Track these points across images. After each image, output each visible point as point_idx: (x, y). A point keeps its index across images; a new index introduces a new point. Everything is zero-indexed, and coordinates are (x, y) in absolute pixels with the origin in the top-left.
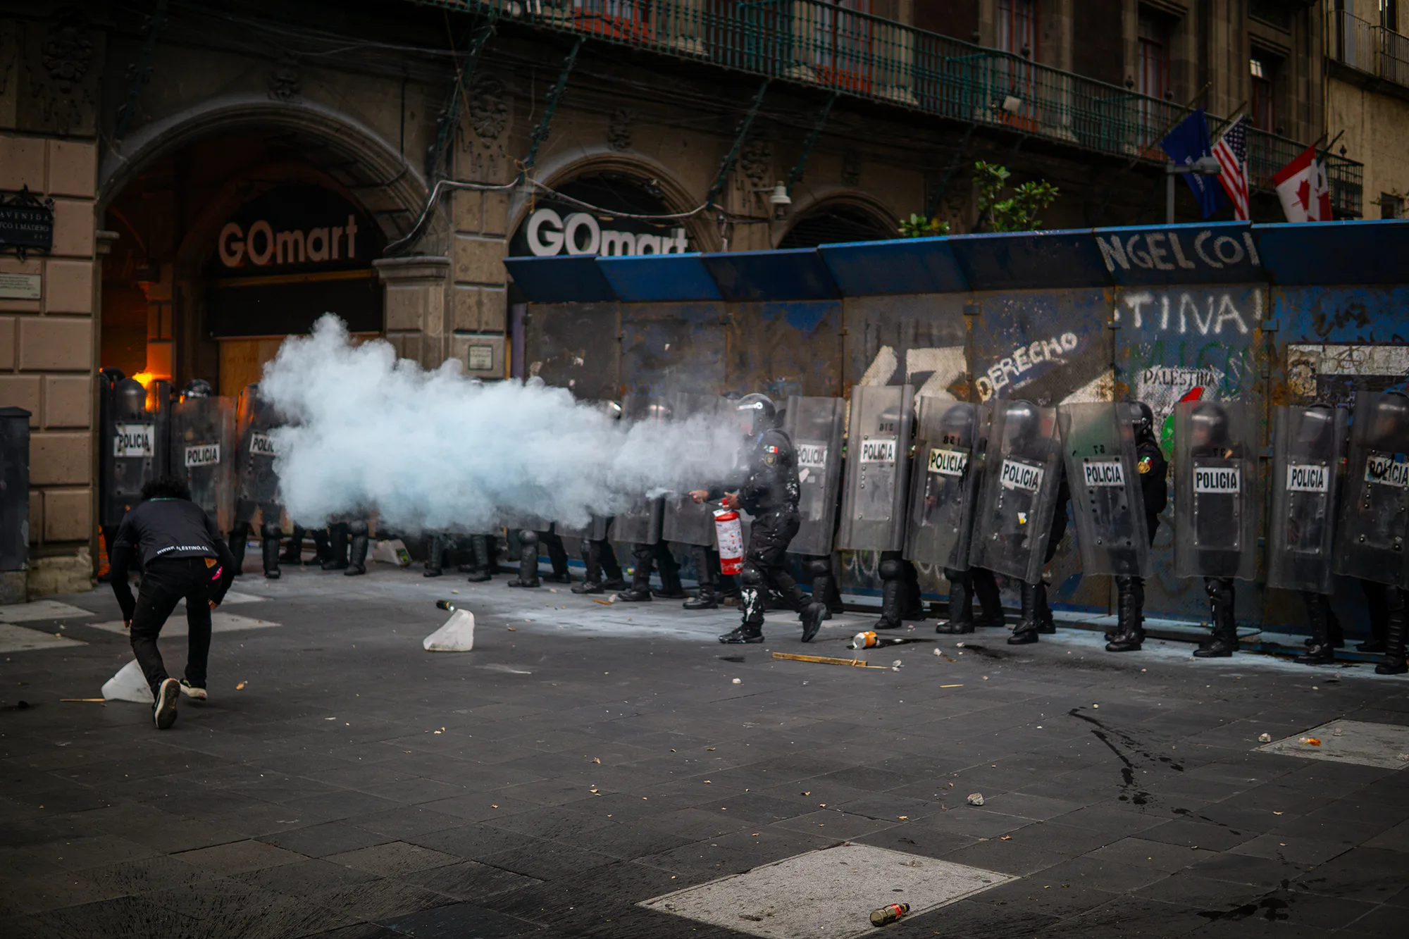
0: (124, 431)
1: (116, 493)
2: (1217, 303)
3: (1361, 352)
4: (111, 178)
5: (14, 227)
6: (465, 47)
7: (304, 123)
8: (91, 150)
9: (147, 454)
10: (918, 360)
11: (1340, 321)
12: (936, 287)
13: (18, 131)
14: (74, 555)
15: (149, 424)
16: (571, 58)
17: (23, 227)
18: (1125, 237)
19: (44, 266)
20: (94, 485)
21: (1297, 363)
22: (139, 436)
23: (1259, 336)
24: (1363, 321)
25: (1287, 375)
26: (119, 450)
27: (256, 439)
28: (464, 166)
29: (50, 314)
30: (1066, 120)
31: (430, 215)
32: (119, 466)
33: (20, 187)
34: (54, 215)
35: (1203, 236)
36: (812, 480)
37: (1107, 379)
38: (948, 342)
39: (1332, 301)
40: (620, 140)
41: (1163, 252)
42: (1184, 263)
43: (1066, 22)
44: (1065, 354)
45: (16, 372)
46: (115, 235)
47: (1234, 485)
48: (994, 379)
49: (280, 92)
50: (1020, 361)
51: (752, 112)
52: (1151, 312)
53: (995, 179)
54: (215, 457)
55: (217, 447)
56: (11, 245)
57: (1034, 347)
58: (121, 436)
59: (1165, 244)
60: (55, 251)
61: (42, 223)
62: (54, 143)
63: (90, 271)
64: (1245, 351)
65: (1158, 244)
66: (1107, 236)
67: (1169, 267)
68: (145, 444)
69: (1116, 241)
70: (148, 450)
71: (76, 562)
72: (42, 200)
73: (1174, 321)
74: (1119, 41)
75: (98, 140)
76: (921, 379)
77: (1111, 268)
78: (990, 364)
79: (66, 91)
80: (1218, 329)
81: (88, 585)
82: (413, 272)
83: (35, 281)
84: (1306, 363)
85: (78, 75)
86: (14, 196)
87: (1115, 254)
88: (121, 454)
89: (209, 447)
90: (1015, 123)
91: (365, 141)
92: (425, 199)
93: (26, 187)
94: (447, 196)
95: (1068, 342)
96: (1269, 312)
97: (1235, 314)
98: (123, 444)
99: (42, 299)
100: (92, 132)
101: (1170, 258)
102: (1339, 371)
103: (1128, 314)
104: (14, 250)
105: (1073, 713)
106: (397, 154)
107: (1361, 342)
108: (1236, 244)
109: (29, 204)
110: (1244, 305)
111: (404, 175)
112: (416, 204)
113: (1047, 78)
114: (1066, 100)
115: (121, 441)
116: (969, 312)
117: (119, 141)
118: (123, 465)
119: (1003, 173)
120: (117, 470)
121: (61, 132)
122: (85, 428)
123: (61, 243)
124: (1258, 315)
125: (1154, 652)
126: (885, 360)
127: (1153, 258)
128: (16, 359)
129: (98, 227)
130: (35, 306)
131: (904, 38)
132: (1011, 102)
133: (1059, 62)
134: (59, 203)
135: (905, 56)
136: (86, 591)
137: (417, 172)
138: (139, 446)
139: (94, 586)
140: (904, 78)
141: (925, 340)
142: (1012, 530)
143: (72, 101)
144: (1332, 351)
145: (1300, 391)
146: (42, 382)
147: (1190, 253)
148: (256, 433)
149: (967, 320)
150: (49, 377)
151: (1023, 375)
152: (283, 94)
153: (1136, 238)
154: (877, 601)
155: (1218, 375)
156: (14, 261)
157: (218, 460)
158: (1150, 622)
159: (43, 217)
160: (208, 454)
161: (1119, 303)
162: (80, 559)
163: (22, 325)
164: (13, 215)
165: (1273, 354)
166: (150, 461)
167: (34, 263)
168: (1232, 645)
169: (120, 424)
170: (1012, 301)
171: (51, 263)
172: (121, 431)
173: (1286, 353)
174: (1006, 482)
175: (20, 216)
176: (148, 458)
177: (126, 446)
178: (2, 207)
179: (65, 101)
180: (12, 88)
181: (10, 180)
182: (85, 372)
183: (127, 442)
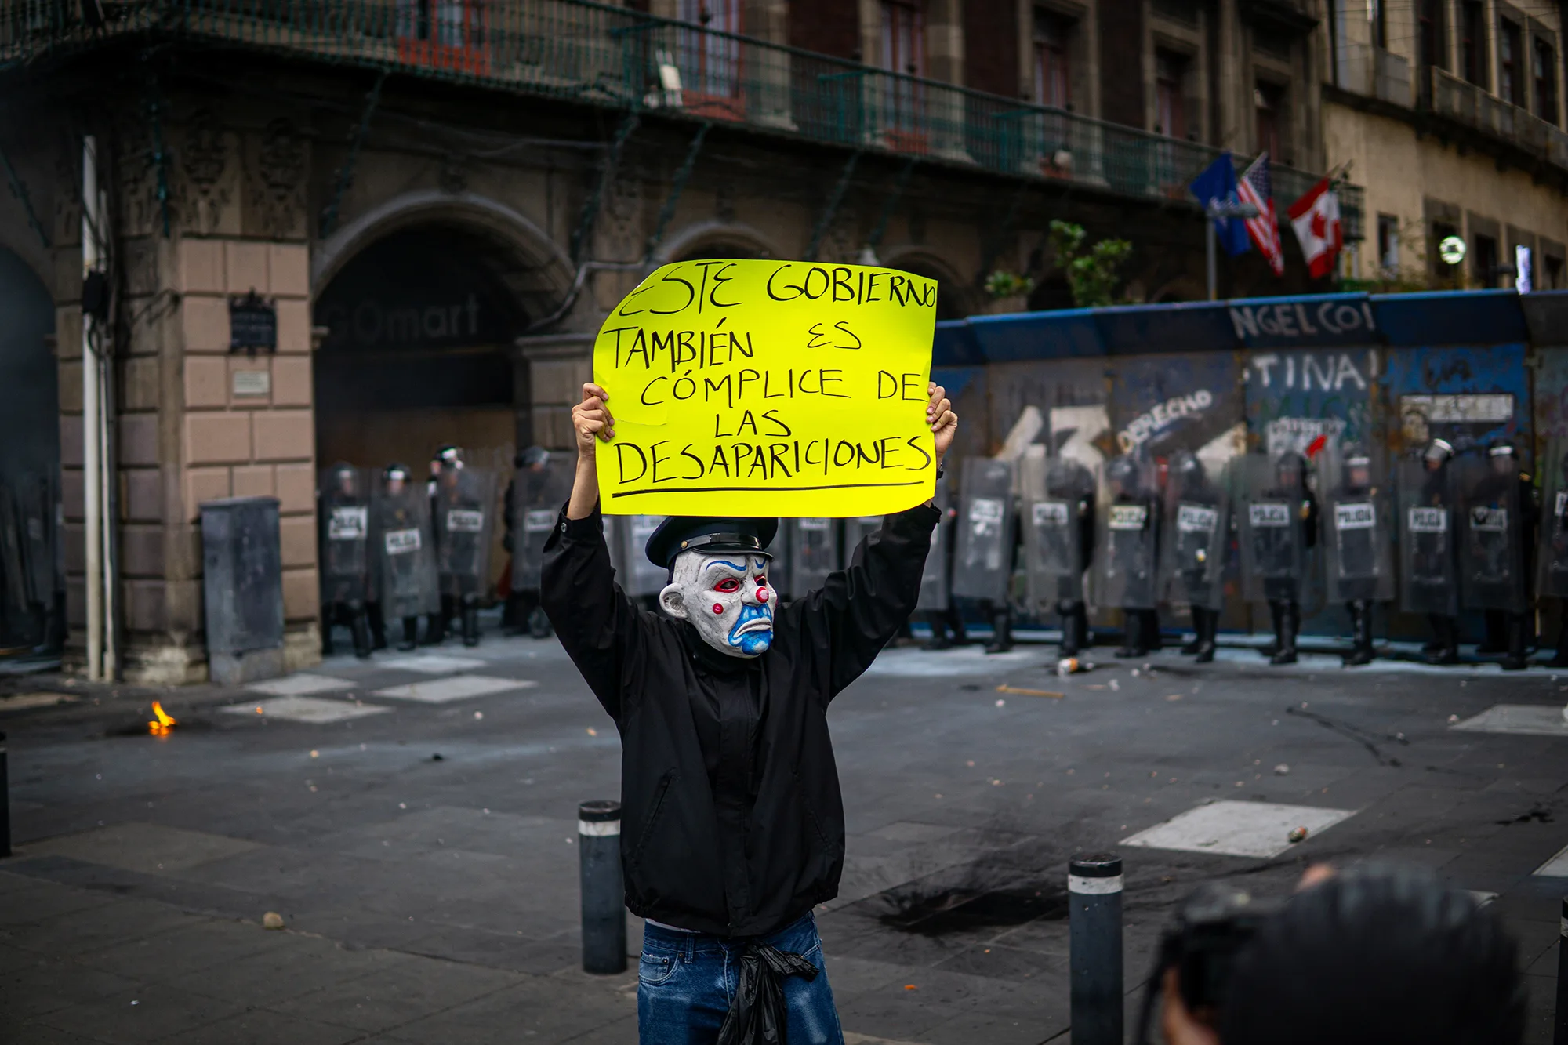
0: (338, 513)
1: (333, 571)
2: (1337, 364)
3: (1465, 402)
4: (319, 277)
5: (246, 327)
6: (611, 138)
7: (471, 215)
8: (303, 252)
9: (359, 536)
10: (1062, 419)
11: (1447, 375)
12: (1076, 353)
13: (244, 238)
14: (306, 631)
15: (362, 507)
16: (697, 143)
17: (253, 328)
18: (1255, 309)
19: (271, 363)
21: (1410, 412)
22: (353, 518)
23: (1375, 392)
24: (1466, 376)
25: (1401, 423)
26: (334, 533)
28: (604, 249)
29: (278, 408)
30: (1097, 165)
31: (577, 296)
32: (333, 547)
33: (248, 291)
34: (277, 315)
35: (1326, 307)
36: (989, 533)
37: (1239, 431)
38: (1090, 401)
39: (1439, 359)
40: (726, 215)
41: (1289, 320)
42: (1307, 328)
43: (1094, 69)
44: (1201, 410)
45: (252, 463)
46: (325, 330)
47: (1369, 518)
48: (1135, 434)
50: (1158, 417)
51: (843, 183)
52: (1277, 372)
53: (1069, 239)
54: (415, 541)
55: (416, 530)
56: (243, 345)
57: (1171, 405)
58: (336, 518)
59: (1292, 314)
60: (279, 348)
61: (267, 323)
62: (274, 248)
63: (307, 365)
64: (1363, 402)
65: (1286, 314)
66: (1240, 309)
67: (1293, 332)
68: (358, 527)
69: (1247, 312)
70: (360, 532)
71: (308, 638)
72: (266, 302)
73: (1298, 378)
74: (1139, 86)
75: (308, 243)
76: (1066, 435)
77: (1241, 333)
78: (1130, 419)
79: (281, 198)
80: (1339, 385)
82: (560, 350)
83: (264, 378)
84: (1418, 412)
85: (291, 182)
86: (244, 299)
87: (1246, 323)
88: (335, 536)
89: (408, 532)
90: (1063, 176)
91: (523, 230)
92: (573, 281)
93: (253, 290)
94: (591, 277)
95: (1202, 399)
96: (1383, 368)
97: (1353, 372)
98: (336, 527)
99: (270, 394)
100: (303, 235)
101: (1295, 324)
102: (1447, 418)
103: (1256, 374)
104: (246, 350)
105: (1290, 711)
106: (544, 236)
107: (1466, 392)
108: (1355, 314)
109: (257, 305)
110: (1361, 364)
111: (554, 260)
112: (564, 287)
113: (1077, 128)
114: (1097, 148)
115: (335, 524)
116: (1109, 374)
117: (325, 242)
118: (336, 546)
119: (1079, 232)
120: (333, 551)
121: (279, 237)
122: (309, 513)
123: (284, 342)
124: (1374, 371)
125: (1307, 664)
126: (1030, 420)
127: (1281, 326)
128: (252, 449)
129: (312, 324)
130: (264, 402)
131: (957, 99)
132: (1062, 157)
133: (1087, 109)
134: (280, 304)
135: (957, 116)
137: (564, 256)
138: (352, 528)
140: (959, 138)
141: (1067, 400)
142: (1192, 566)
143: (287, 208)
144: (1441, 402)
145: (1414, 436)
146: (274, 474)
147: (1313, 319)
148: (453, 510)
149: (1108, 383)
150: (280, 468)
151: (1162, 430)
152: (454, 190)
153: (1264, 310)
154: (1057, 635)
155: (1340, 425)
156: (246, 360)
157: (418, 544)
158: (1302, 640)
159: (268, 317)
160: (408, 539)
161: (1247, 364)
162: (311, 634)
163: (255, 420)
164: (245, 317)
165: (1388, 403)
166: (361, 543)
167: (262, 361)
168: (1371, 655)
169: (335, 508)
170: (1148, 365)
171: (278, 361)
172: (336, 514)
173: (1399, 404)
174: (1185, 526)
175: (249, 317)
176: (359, 540)
177: (341, 529)
178: (233, 310)
179: (279, 208)
180: (236, 197)
181: (240, 285)
182: (303, 460)
183: (341, 524)
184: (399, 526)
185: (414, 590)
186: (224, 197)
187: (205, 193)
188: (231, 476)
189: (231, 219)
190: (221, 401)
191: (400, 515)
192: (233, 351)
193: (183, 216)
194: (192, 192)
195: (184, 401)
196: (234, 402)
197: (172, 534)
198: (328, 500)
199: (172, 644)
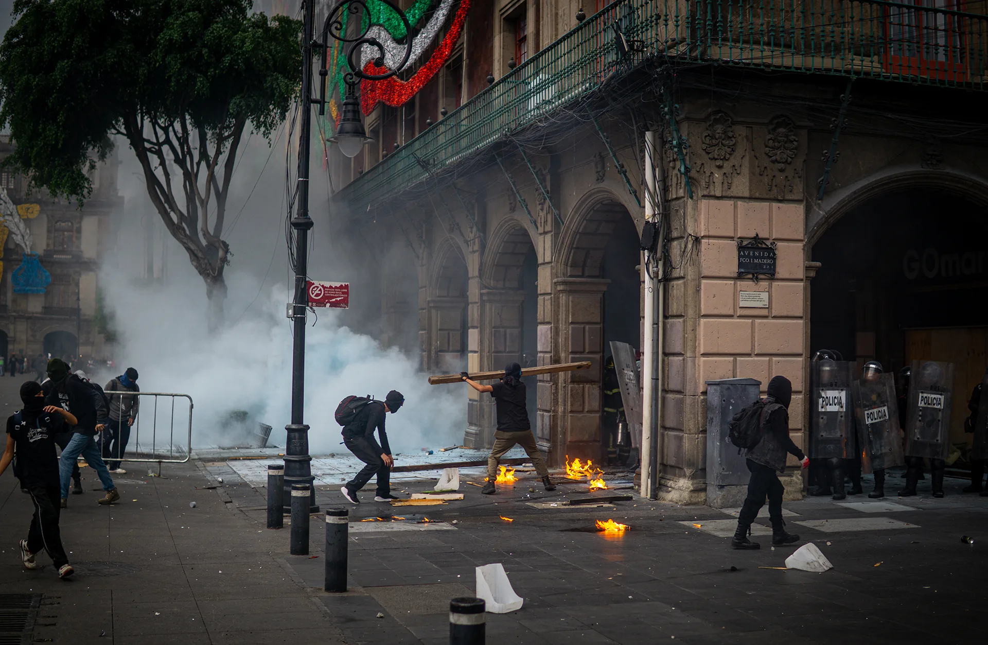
0: (825, 394)
1: (820, 436)
4: (815, 227)
5: (750, 260)
7: (947, 183)
8: (800, 209)
9: (841, 410)
13: (751, 198)
14: (790, 476)
15: (842, 390)
17: (756, 261)
19: (770, 286)
20: (805, 430)
22: (835, 397)
26: (822, 407)
27: (922, 397)
29: (775, 317)
32: (822, 418)
33: (754, 235)
34: (777, 252)
45: (753, 355)
46: (818, 264)
49: (929, 162)
54: (885, 415)
55: (885, 408)
56: (748, 273)
58: (824, 397)
60: (777, 276)
61: (769, 257)
62: (775, 205)
63: (802, 288)
68: (840, 403)
70: (842, 407)
71: (791, 482)
72: (768, 243)
75: (805, 202)
79: (781, 171)
81: (800, 496)
83: (765, 296)
85: (790, 159)
86: (750, 241)
88: (823, 410)
89: (880, 409)
93: (757, 235)
98: (824, 403)
99: (769, 308)
100: (800, 197)
104: (751, 276)
109: (760, 245)
115: (823, 401)
117: (820, 202)
118: (825, 417)
120: (821, 420)
121: (780, 198)
122: (800, 392)
123: (782, 270)
128: (753, 346)
129: (807, 259)
130: (765, 312)
134: (779, 244)
136: (798, 500)
138: (835, 405)
139: (804, 496)
143: (786, 177)
146: (770, 362)
148: (922, 393)
150: (776, 359)
152: (931, 164)
156: (751, 283)
157: (887, 418)
159: (769, 254)
160: (880, 414)
162: (794, 478)
163: (756, 325)
164: (749, 254)
166: (843, 414)
167: (764, 284)
169: (822, 390)
171: (775, 284)
172: (823, 395)
175: (754, 254)
176: (841, 412)
177: (827, 405)
178: (741, 248)
179: (781, 177)
180: (746, 170)
181: (747, 231)
182: (799, 355)
183: (827, 401)
184: (873, 405)
185: (885, 450)
186: (736, 170)
187: (720, 167)
188: (735, 361)
189: (741, 185)
190: (731, 312)
191: (874, 397)
192: (740, 277)
193: (703, 184)
194: (710, 167)
195: (700, 310)
196: (739, 312)
197: (688, 400)
198: (815, 384)
199: (684, 476)
